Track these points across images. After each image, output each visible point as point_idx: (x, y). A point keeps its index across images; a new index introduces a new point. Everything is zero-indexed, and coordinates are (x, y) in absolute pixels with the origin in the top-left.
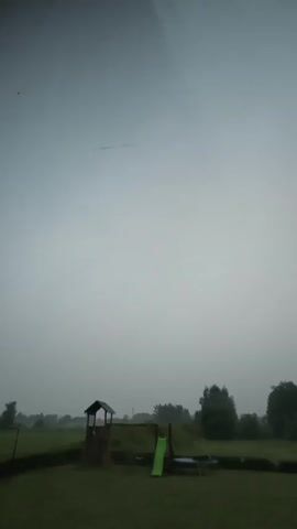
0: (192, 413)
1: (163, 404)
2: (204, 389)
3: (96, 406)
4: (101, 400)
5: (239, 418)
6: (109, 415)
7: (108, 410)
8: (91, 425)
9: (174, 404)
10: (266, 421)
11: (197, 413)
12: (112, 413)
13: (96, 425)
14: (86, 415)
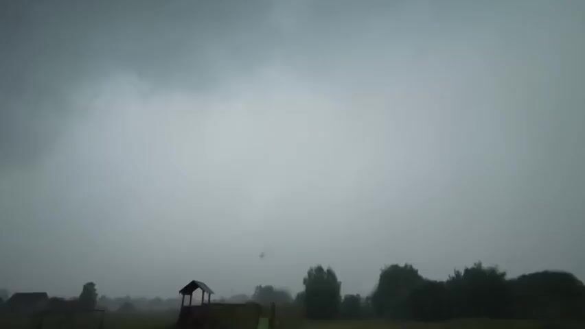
0: (294, 295)
1: (263, 286)
3: (193, 286)
5: (343, 298)
6: (206, 295)
7: (205, 289)
8: (186, 303)
10: (369, 302)
12: (210, 293)
13: (193, 304)
14: (181, 295)
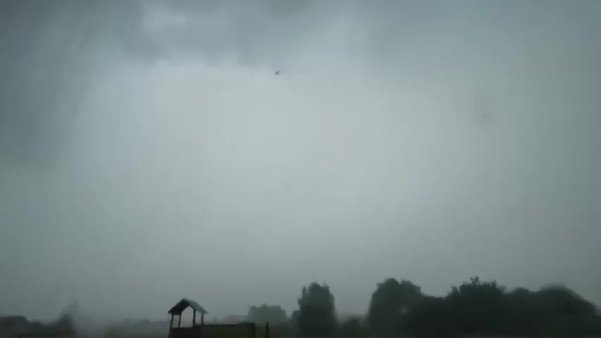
0: (289, 314)
1: (258, 306)
2: (302, 287)
3: (183, 305)
4: (190, 298)
7: (196, 308)
8: (175, 325)
9: (269, 304)
11: (295, 313)
12: (203, 312)
13: (181, 326)
14: (170, 315)
